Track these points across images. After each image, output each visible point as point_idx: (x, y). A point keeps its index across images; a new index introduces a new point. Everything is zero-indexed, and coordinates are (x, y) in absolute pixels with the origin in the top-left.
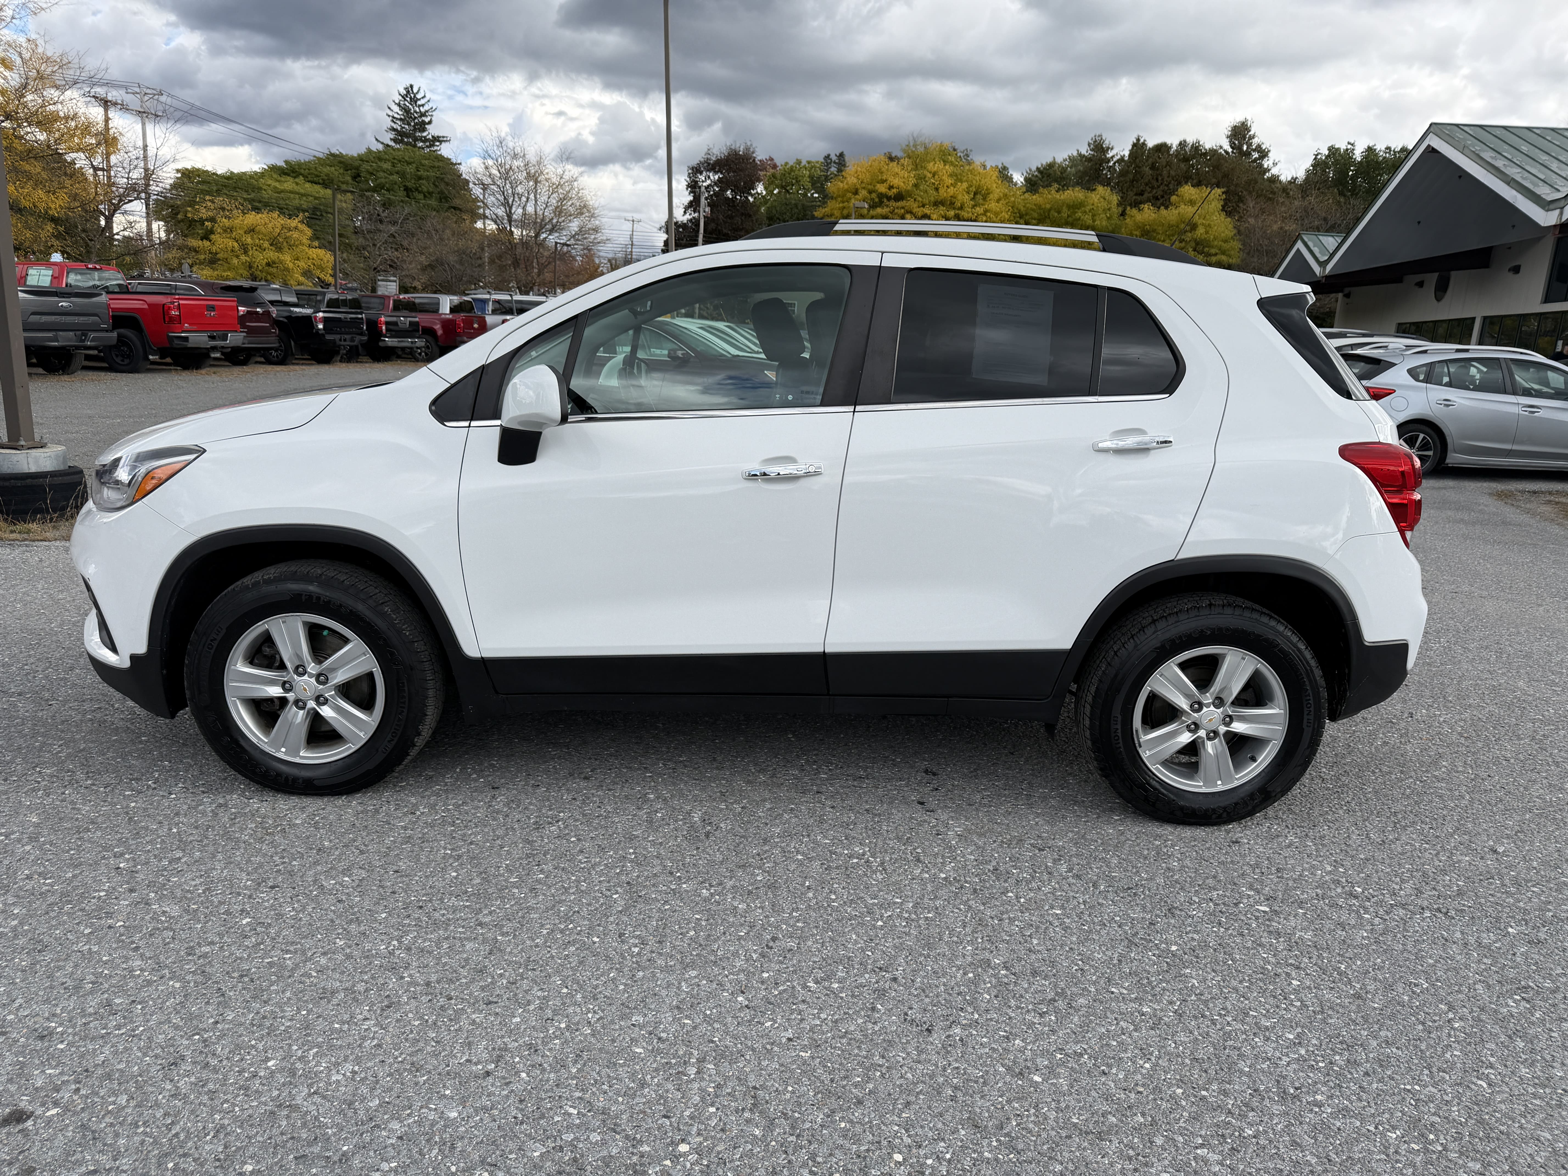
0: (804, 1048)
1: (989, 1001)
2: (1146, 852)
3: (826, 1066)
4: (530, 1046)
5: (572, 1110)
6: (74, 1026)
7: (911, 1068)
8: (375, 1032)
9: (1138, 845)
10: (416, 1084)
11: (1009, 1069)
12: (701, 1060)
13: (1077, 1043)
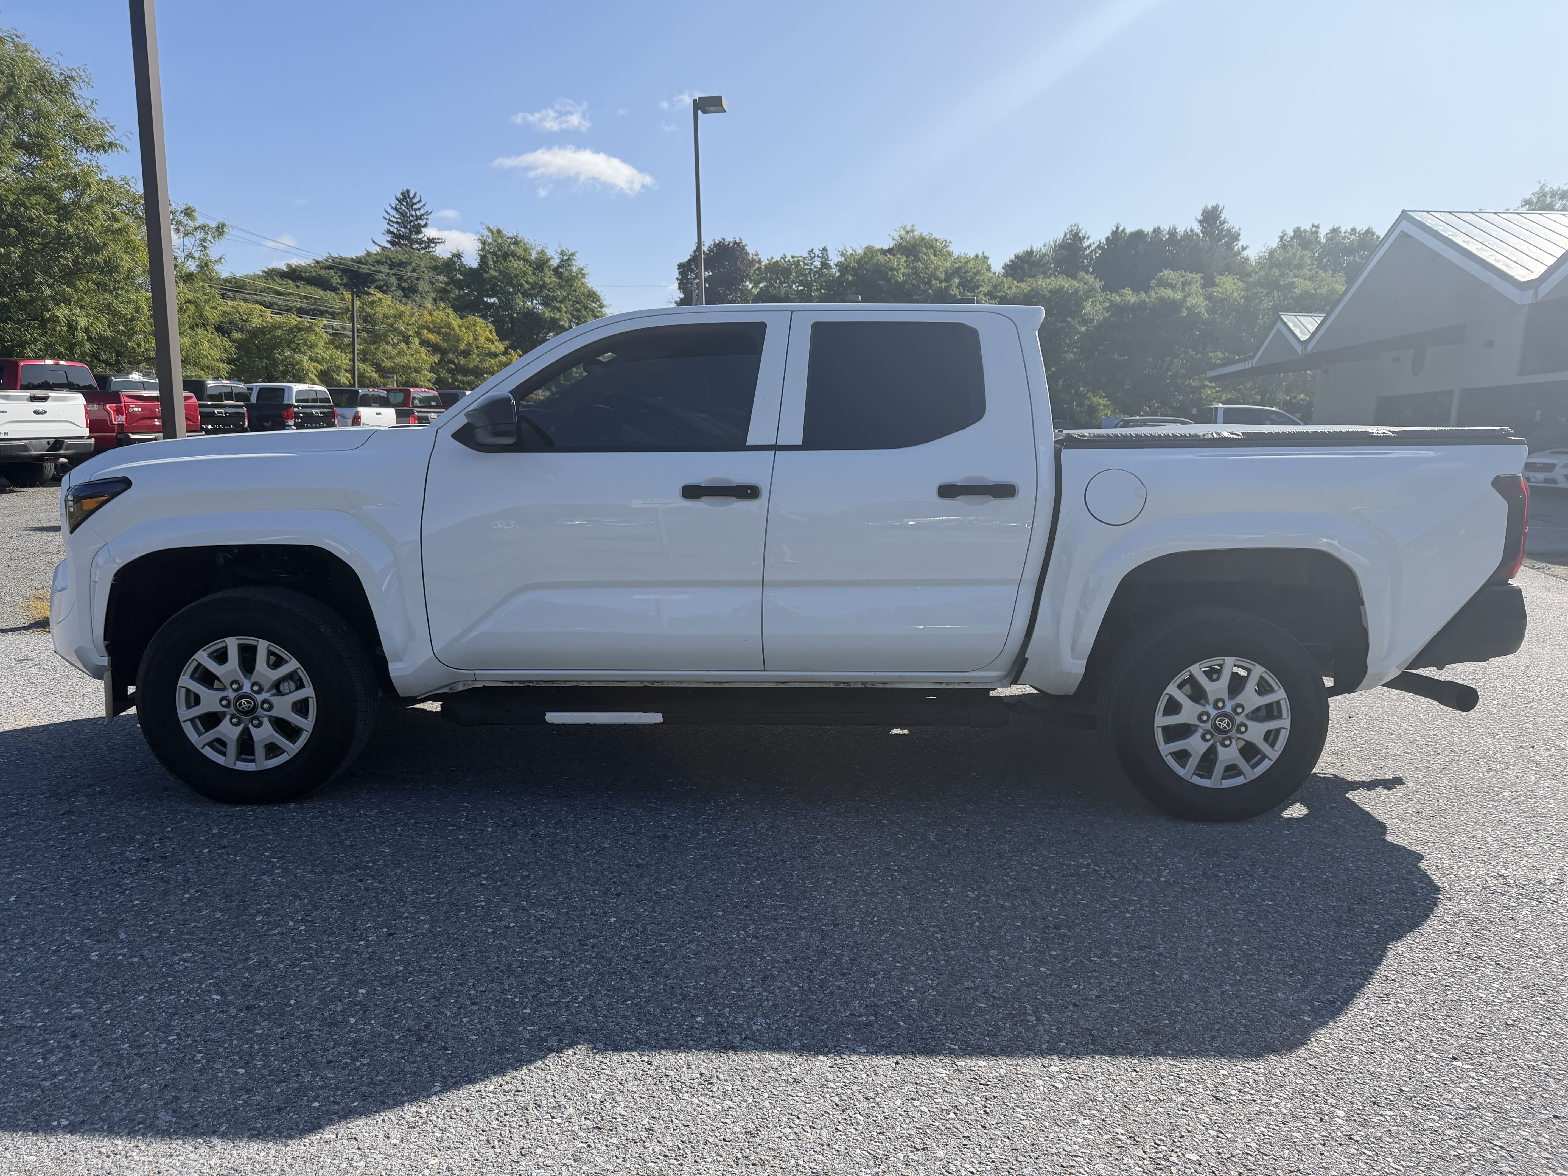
0: (1112, 1002)
1: (1243, 967)
2: (1323, 857)
3: (1136, 1014)
4: (895, 1004)
5: (952, 1046)
6: (526, 997)
7: (1204, 1013)
8: (767, 996)
9: (1314, 851)
10: (822, 1031)
11: (1280, 1012)
12: (1035, 1012)
13: (1327, 994)
